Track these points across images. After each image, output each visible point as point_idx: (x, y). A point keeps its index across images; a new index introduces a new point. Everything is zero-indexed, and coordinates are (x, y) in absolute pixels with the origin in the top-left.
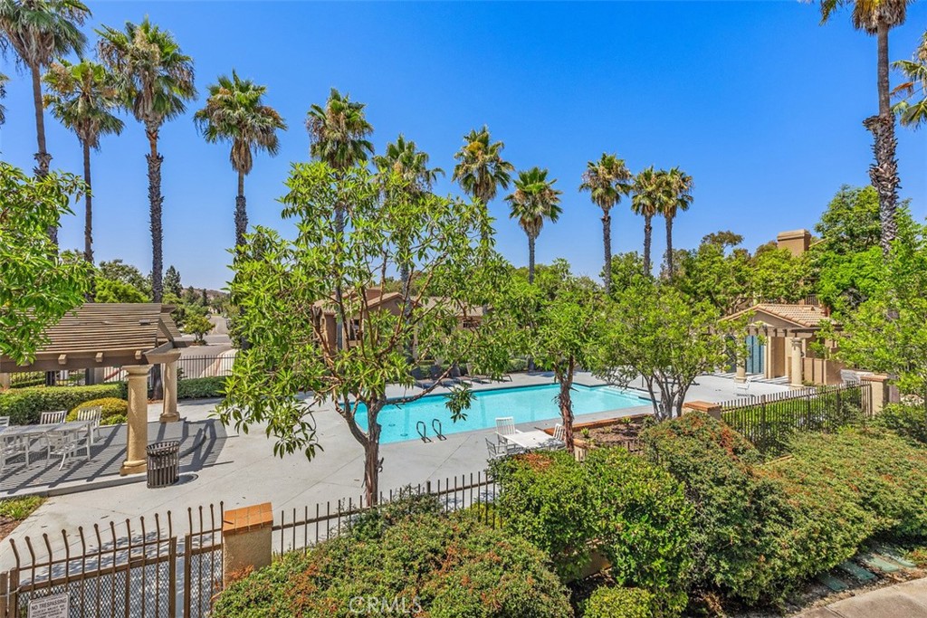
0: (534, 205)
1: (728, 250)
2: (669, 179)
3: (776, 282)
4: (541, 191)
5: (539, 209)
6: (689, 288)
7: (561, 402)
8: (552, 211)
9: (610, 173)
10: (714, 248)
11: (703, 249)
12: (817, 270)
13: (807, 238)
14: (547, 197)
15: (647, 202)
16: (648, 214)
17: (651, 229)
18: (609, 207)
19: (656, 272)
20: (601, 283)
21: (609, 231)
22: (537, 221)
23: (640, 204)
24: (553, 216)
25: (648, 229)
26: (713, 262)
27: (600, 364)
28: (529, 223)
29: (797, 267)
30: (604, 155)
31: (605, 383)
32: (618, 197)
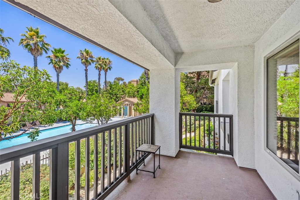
0: (60, 62)
1: (121, 82)
2: (106, 60)
3: (131, 92)
4: (62, 57)
5: (62, 64)
6: (111, 93)
7: (72, 130)
8: (67, 65)
9: (87, 55)
10: (117, 82)
11: (115, 82)
12: (139, 90)
13: (137, 81)
14: (65, 60)
15: (100, 67)
16: (100, 70)
17: (100, 75)
18: (87, 66)
19: (102, 87)
20: (84, 89)
21: (87, 74)
22: (61, 68)
23: (97, 67)
24: (67, 67)
25: (99, 75)
26: (117, 86)
27: (84, 118)
28: (57, 68)
29: (135, 88)
30: (85, 49)
31: (86, 123)
32: (90, 64)
